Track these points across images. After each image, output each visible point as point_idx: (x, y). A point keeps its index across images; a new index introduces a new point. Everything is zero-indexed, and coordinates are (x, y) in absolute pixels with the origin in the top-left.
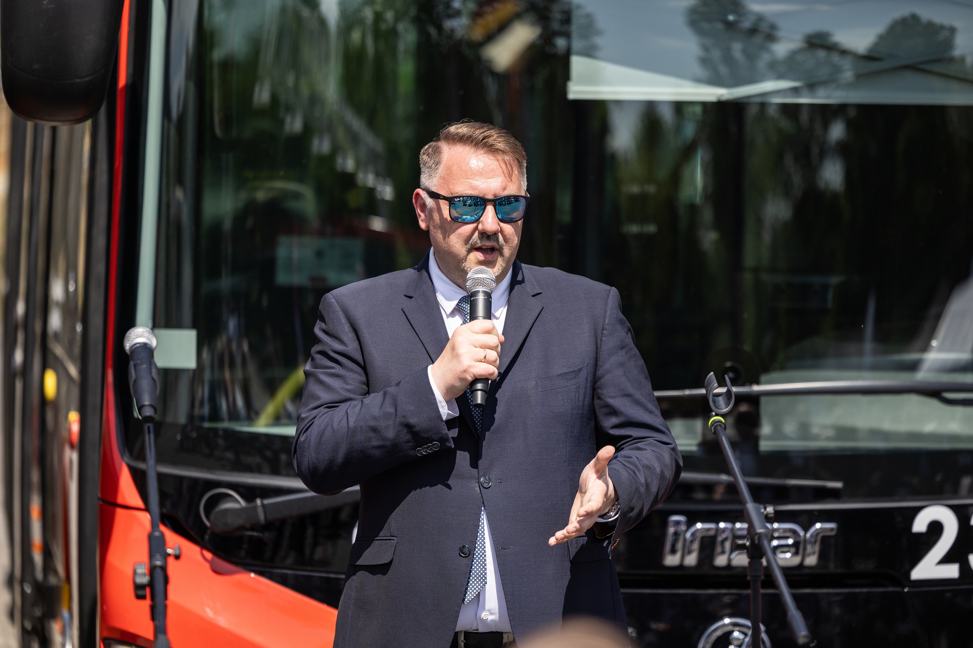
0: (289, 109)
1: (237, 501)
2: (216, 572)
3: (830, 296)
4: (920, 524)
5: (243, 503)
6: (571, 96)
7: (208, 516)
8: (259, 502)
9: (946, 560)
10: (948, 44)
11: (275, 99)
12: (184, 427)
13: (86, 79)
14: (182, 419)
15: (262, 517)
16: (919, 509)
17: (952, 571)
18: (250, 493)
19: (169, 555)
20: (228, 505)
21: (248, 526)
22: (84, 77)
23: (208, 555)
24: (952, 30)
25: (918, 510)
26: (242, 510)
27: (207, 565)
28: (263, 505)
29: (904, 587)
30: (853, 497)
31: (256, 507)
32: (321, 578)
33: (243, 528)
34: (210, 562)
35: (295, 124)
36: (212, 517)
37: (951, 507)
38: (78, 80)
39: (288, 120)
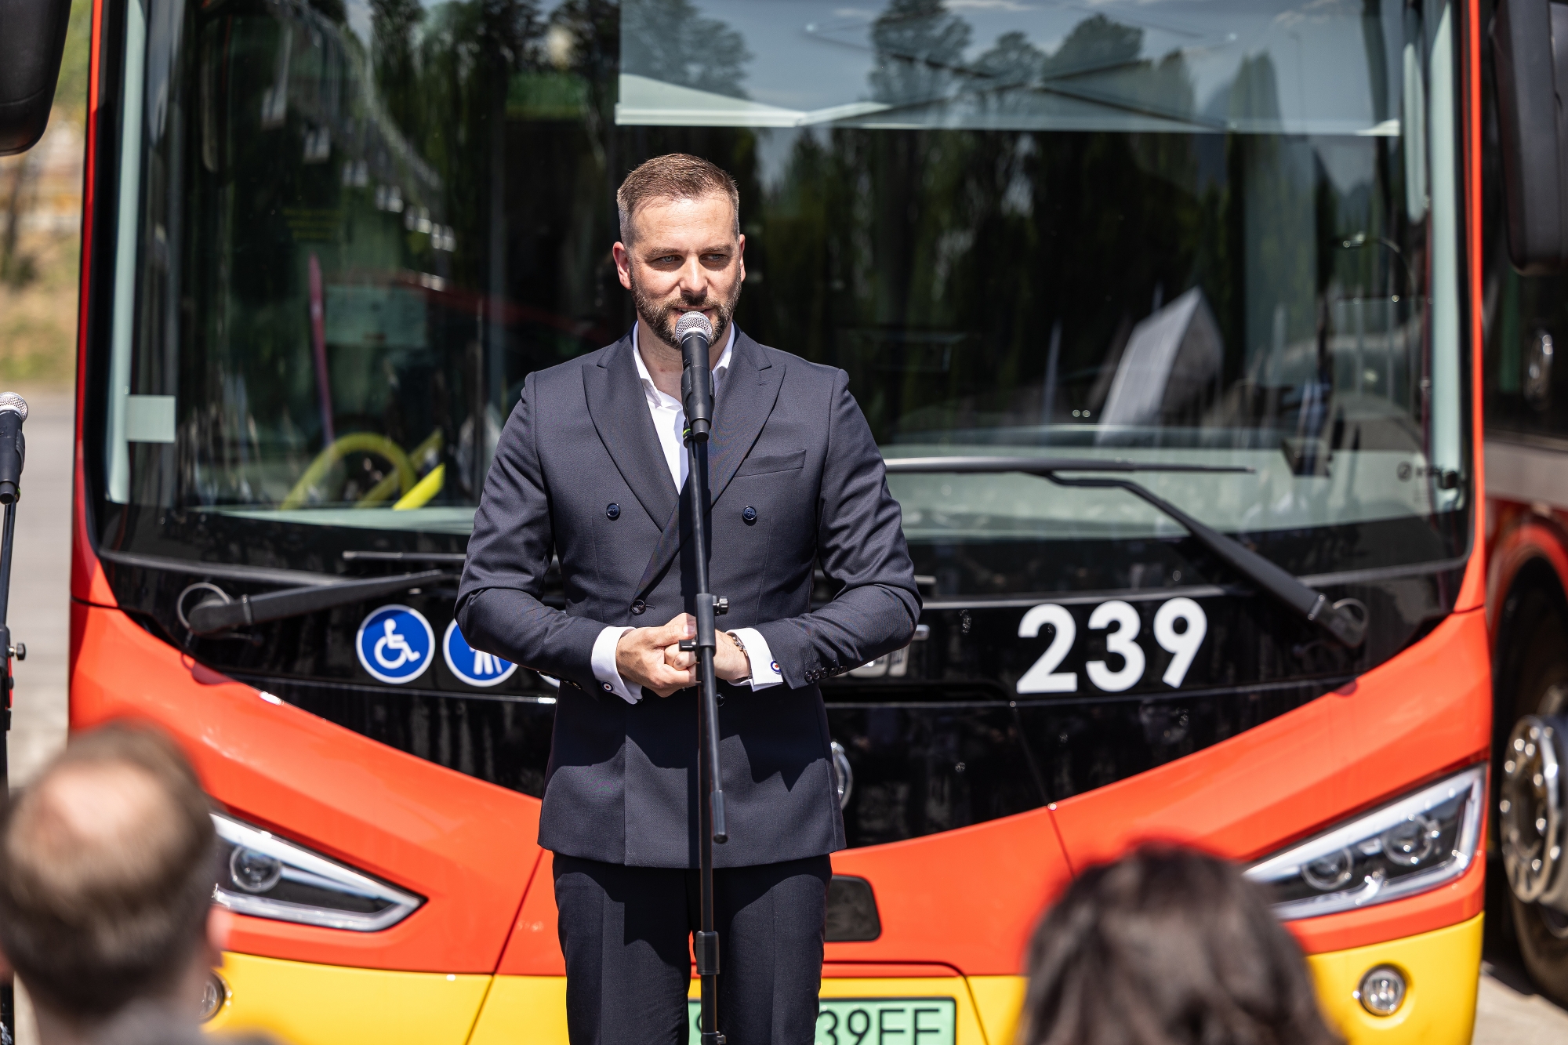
0: (313, 127)
1: (220, 598)
2: (199, 681)
3: (947, 357)
4: (1029, 627)
5: (227, 599)
6: (619, 121)
7: (186, 616)
8: (245, 599)
9: (1061, 668)
10: (1135, 47)
11: (291, 113)
12: (168, 512)
13: (21, 102)
14: (167, 502)
15: (248, 617)
16: (1027, 609)
17: (1067, 682)
18: (235, 588)
19: (13, 654)
20: (212, 603)
21: (235, 627)
22: (18, 100)
23: (190, 662)
24: (1139, 33)
25: (1024, 610)
26: (226, 608)
27: (188, 674)
28: (250, 603)
29: (1009, 701)
30: (946, 596)
31: (241, 605)
32: (320, 689)
33: (225, 629)
34: (192, 670)
35: (318, 148)
36: (191, 616)
37: (1068, 607)
38: (12, 104)
39: (310, 141)
